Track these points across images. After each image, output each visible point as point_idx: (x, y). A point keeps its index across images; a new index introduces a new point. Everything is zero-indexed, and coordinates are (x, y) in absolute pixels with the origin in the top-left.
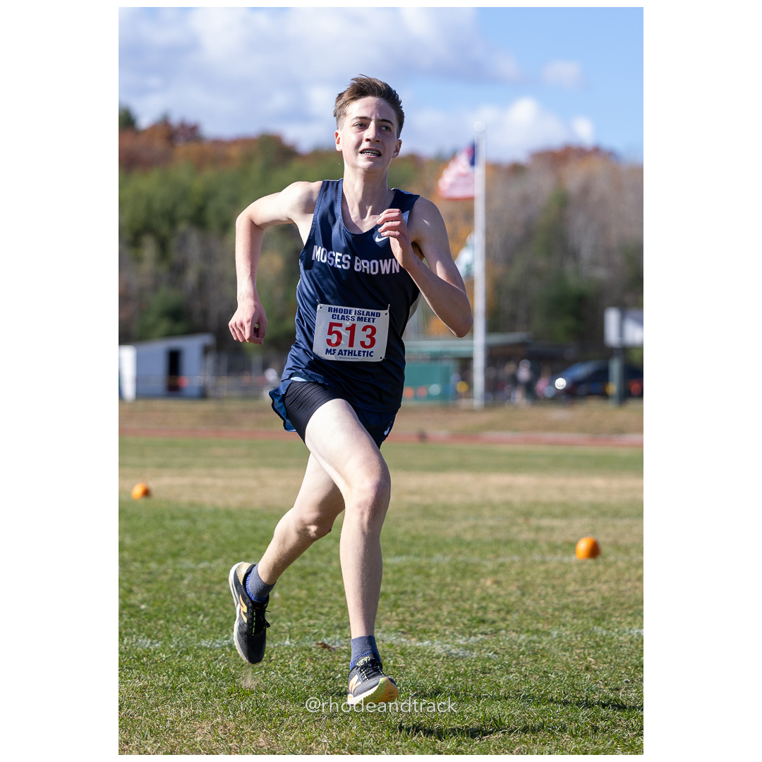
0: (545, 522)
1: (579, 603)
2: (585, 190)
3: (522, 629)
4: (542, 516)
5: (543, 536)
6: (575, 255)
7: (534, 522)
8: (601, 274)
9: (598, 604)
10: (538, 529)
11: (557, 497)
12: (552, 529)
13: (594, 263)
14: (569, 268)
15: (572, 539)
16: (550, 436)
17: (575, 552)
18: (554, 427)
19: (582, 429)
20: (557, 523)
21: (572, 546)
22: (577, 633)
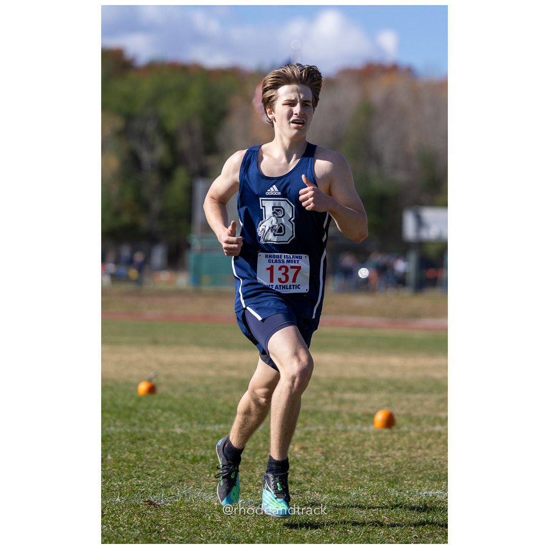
0: (348, 396)
2: (388, 102)
4: (345, 390)
5: (345, 408)
7: (337, 395)
8: (401, 177)
9: (392, 469)
10: (342, 402)
11: (359, 374)
12: (353, 402)
13: (395, 167)
14: (373, 171)
15: (371, 411)
16: (354, 319)
17: (373, 422)
18: (356, 311)
19: (382, 314)
20: (358, 396)
21: (371, 416)
22: (373, 494)
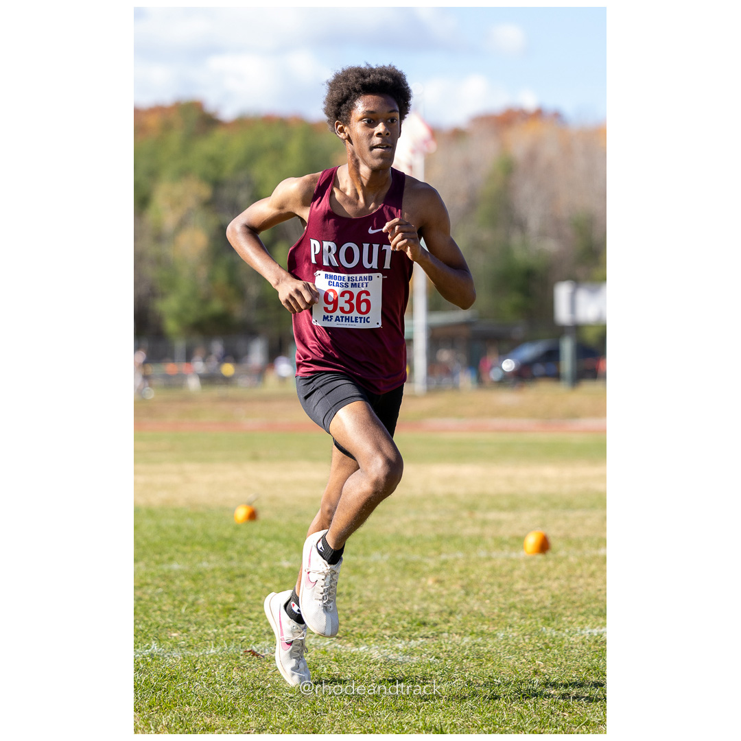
0: (492, 516)
1: (526, 602)
2: (532, 157)
3: (466, 631)
4: (489, 509)
5: (489, 531)
6: (522, 226)
7: (479, 515)
8: (551, 246)
9: (548, 603)
10: (484, 523)
11: (505, 488)
12: (499, 523)
13: (543, 234)
14: (516, 239)
15: (520, 533)
16: (498, 422)
17: (523, 547)
18: (501, 412)
19: (532, 415)
20: (504, 516)
21: (519, 540)
22: (524, 635)
